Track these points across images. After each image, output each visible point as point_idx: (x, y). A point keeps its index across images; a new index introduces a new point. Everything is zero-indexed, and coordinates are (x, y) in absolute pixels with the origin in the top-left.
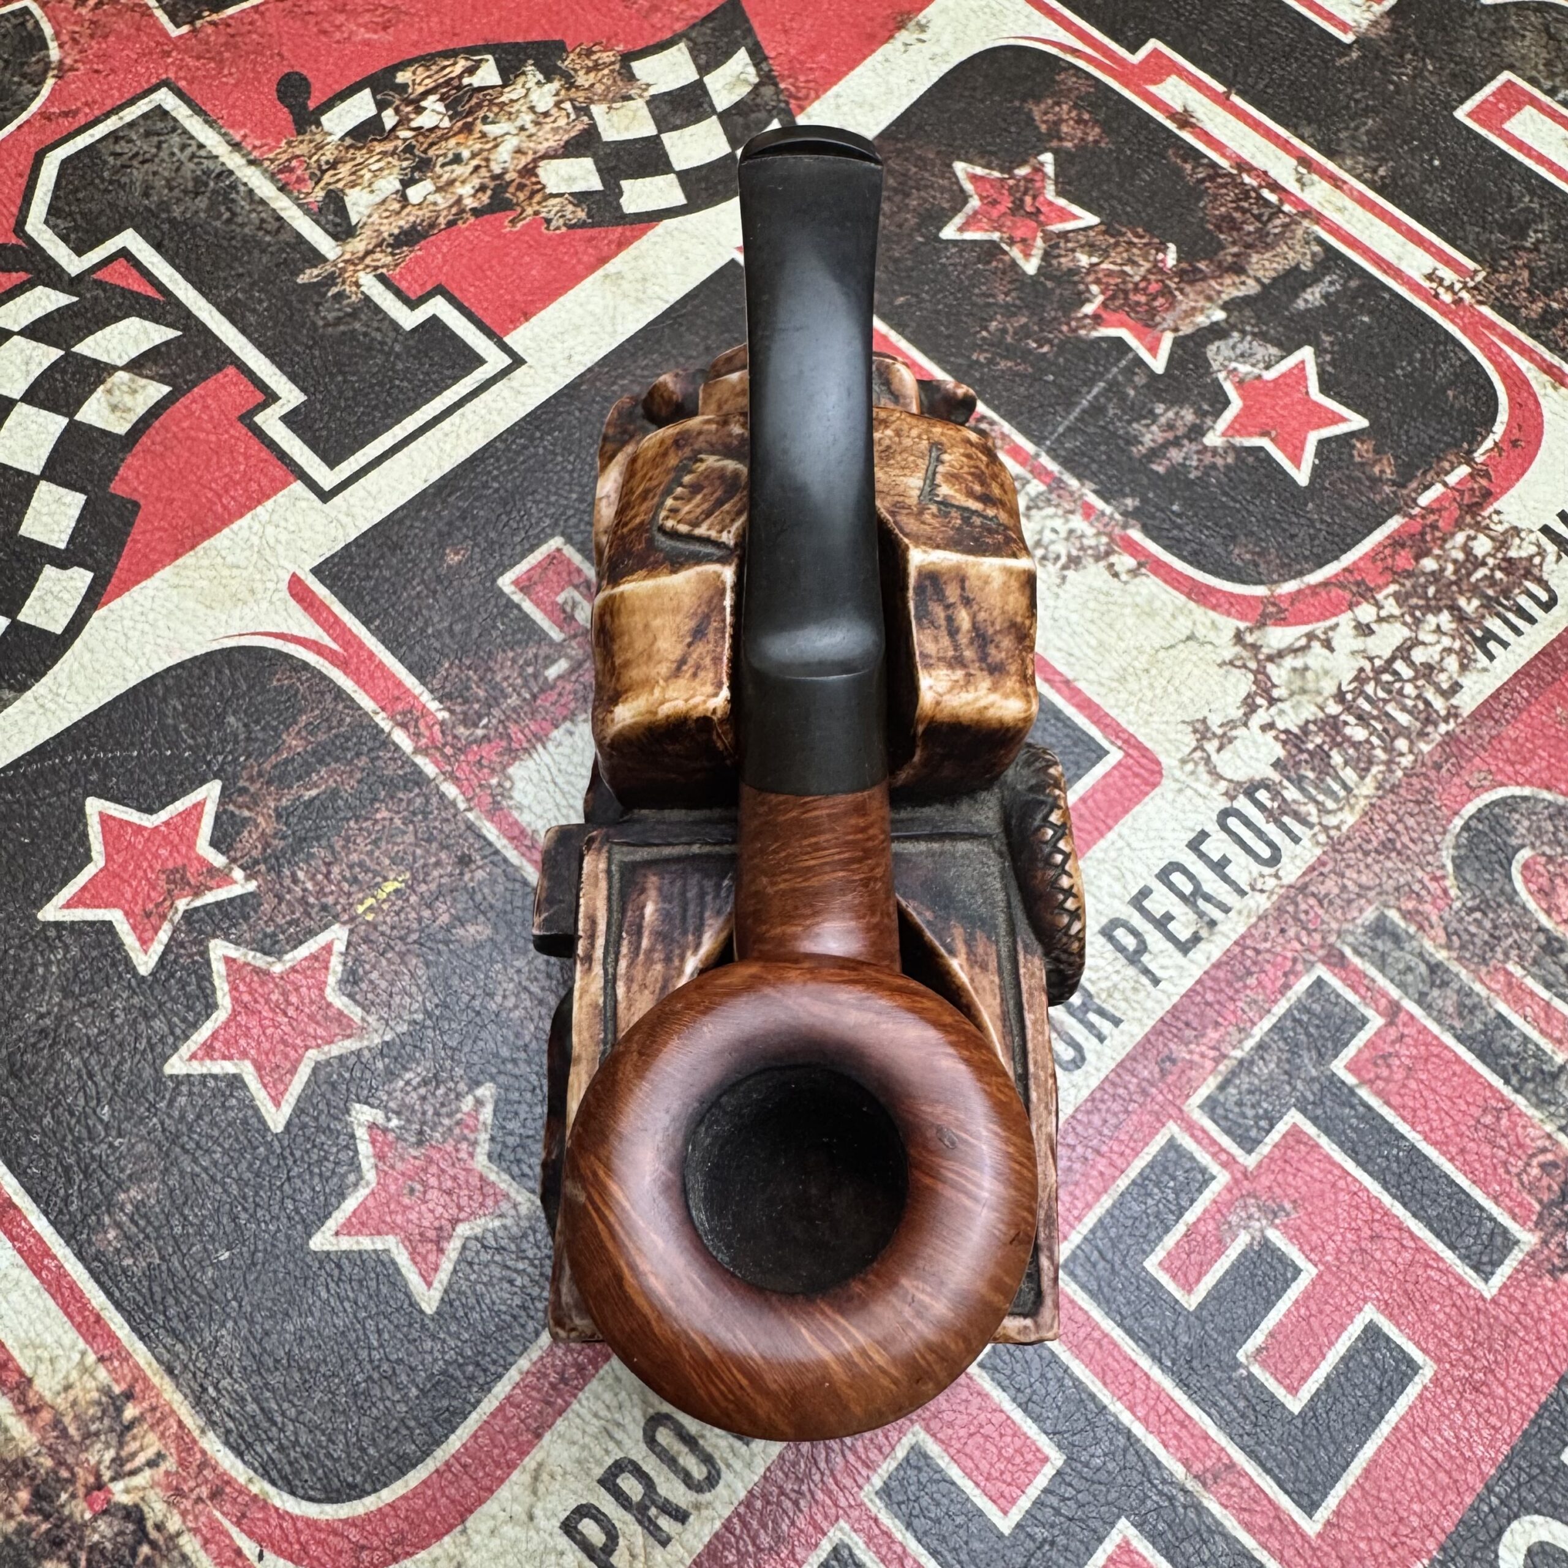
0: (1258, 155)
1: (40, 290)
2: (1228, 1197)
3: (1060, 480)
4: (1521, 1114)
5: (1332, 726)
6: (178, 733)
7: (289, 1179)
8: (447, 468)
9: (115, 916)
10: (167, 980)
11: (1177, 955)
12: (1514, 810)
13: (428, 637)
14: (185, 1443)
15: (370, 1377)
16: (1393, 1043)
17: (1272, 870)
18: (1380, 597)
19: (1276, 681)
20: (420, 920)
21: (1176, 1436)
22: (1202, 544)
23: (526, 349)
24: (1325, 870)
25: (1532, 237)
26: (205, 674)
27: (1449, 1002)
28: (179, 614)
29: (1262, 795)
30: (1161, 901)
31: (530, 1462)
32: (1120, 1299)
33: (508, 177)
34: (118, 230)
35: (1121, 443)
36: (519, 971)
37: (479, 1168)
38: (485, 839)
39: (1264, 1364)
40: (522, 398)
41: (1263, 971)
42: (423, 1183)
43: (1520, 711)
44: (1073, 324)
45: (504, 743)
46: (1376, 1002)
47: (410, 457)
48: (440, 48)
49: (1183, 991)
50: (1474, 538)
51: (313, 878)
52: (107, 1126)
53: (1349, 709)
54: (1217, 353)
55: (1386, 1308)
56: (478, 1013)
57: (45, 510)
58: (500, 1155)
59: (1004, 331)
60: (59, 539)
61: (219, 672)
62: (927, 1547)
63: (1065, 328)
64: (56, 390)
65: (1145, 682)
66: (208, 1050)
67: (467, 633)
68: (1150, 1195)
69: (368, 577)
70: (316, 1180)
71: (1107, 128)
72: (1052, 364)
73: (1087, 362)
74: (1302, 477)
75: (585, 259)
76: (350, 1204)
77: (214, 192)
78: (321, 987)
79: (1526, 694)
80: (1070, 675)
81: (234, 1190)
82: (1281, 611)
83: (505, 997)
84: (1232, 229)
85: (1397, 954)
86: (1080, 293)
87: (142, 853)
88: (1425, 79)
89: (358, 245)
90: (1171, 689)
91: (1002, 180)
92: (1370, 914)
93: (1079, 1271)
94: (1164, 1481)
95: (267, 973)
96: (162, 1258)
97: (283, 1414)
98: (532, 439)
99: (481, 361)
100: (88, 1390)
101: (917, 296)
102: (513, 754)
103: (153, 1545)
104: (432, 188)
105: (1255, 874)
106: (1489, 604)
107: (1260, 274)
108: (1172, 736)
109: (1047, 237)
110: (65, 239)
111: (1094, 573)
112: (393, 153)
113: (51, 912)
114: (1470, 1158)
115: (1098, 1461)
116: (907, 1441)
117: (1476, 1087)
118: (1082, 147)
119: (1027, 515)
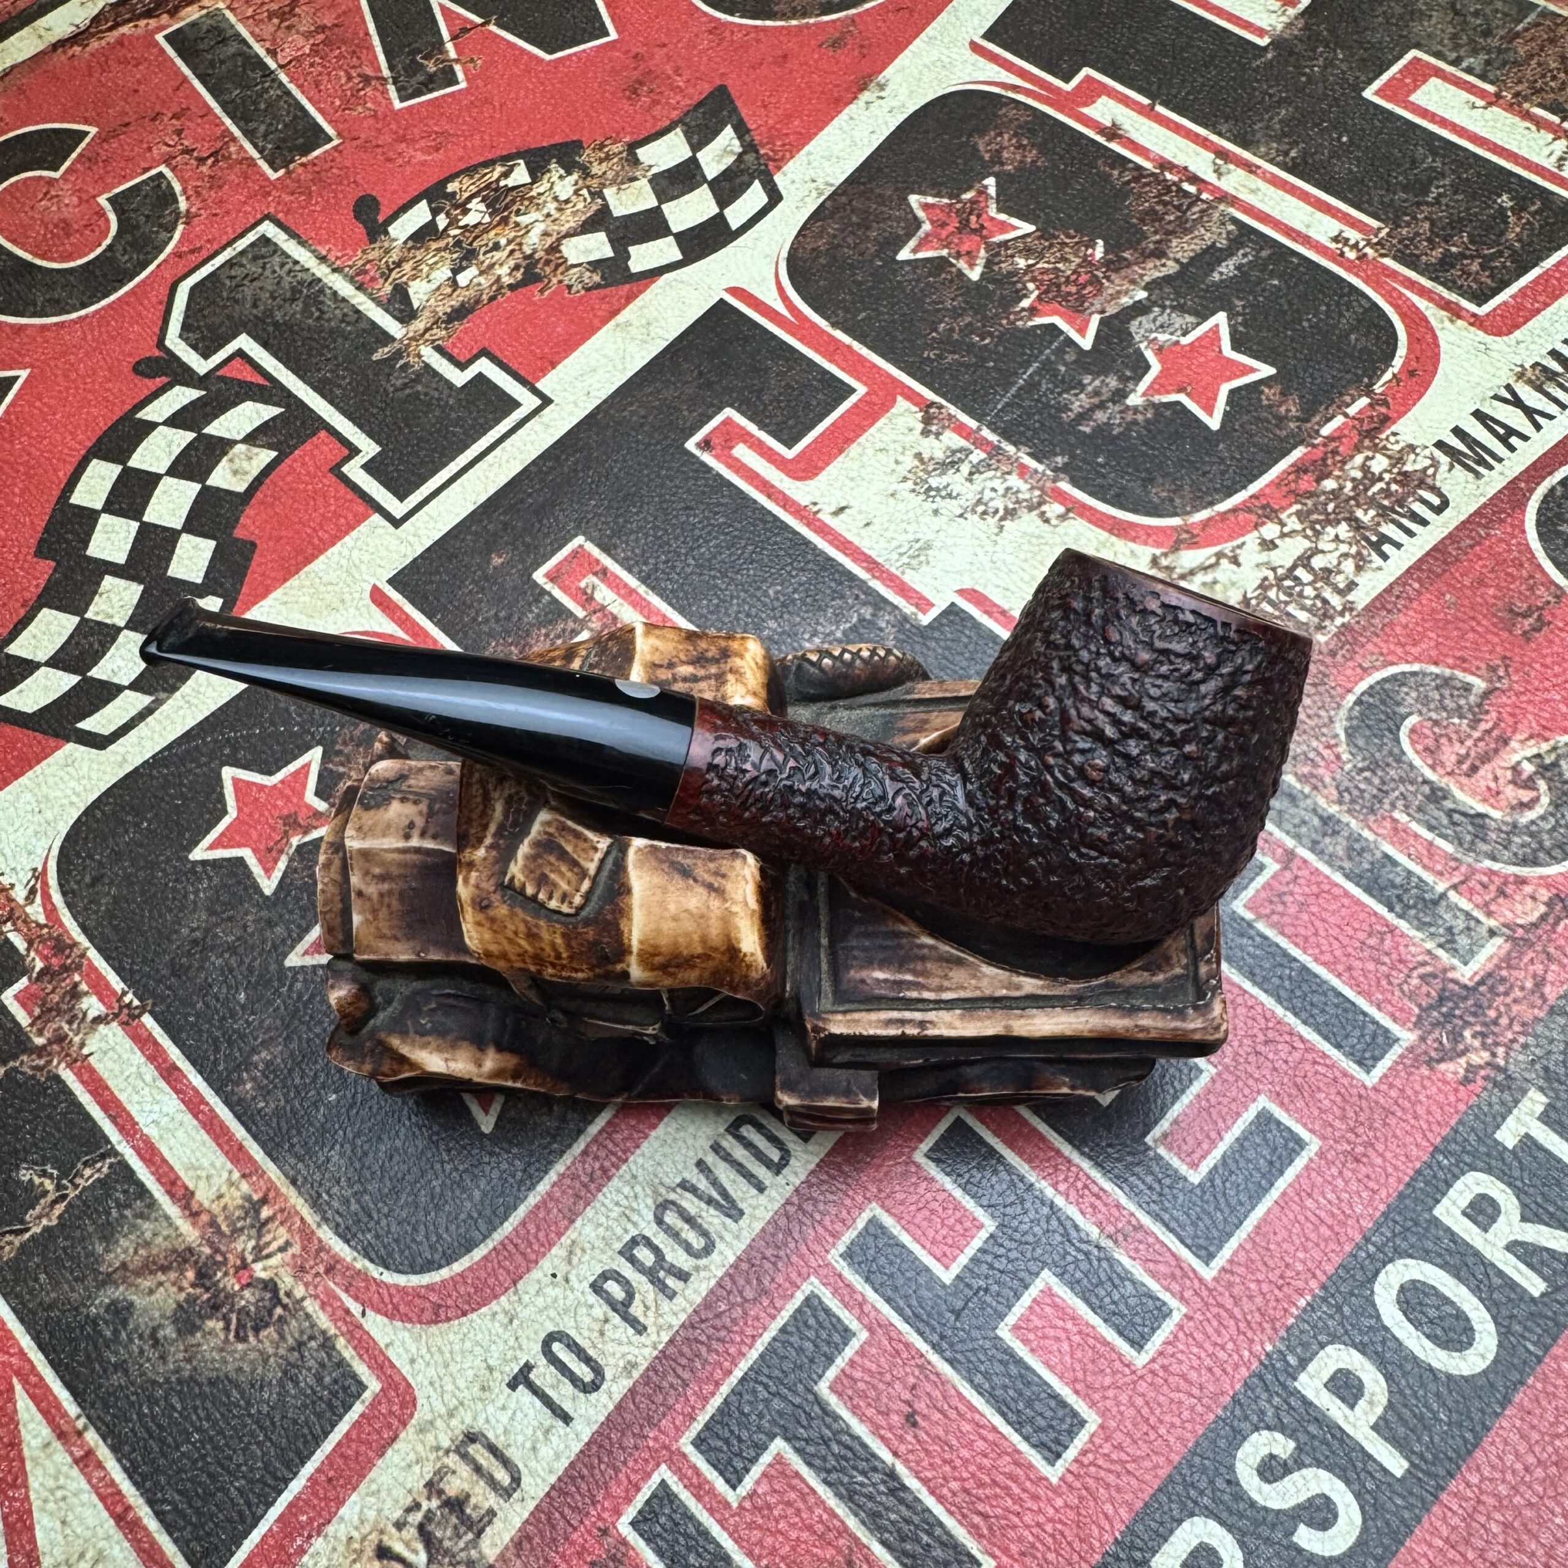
0: (1180, 154)
1: (177, 389)
3: (998, 448)
4: (1403, 935)
6: (290, 711)
8: (492, 491)
9: (246, 853)
10: (285, 897)
12: (1403, 684)
13: (479, 622)
14: (307, 1234)
16: (1287, 883)
18: (1283, 516)
21: (1093, 1206)
22: (1123, 488)
23: (553, 391)
25: (1434, 193)
27: (1339, 848)
31: (565, 1240)
33: (537, 256)
34: (235, 336)
35: (1053, 411)
39: (1168, 1146)
40: (550, 431)
43: (1411, 600)
44: (1012, 317)
46: (1273, 851)
47: (462, 484)
48: (481, 160)
50: (1372, 458)
52: (243, 1007)
54: (1139, 327)
55: (1277, 1098)
57: (186, 555)
59: (951, 330)
60: (197, 576)
62: (882, 1296)
63: (1004, 322)
64: (192, 463)
66: (317, 945)
67: (508, 618)
69: (431, 582)
71: (1043, 149)
72: (991, 352)
73: (1023, 347)
74: (1214, 423)
75: (600, 314)
77: (307, 296)
79: (1416, 585)
80: (1006, 607)
82: (1193, 536)
84: (1153, 220)
85: (1291, 810)
86: (1017, 291)
87: (265, 805)
88: (1334, 67)
89: (419, 325)
91: (951, 205)
94: (1081, 1241)
96: (287, 1101)
97: (378, 1211)
98: (557, 459)
99: (517, 404)
100: (234, 1198)
101: (876, 310)
103: (285, 1307)
104: (477, 272)
106: (1384, 514)
107: (1179, 255)
109: (990, 247)
110: (194, 347)
111: (1028, 521)
112: (445, 249)
113: (199, 854)
114: (1355, 974)
115: (1025, 1227)
116: (866, 1216)
117: (1362, 916)
118: (1021, 168)
119: (970, 479)
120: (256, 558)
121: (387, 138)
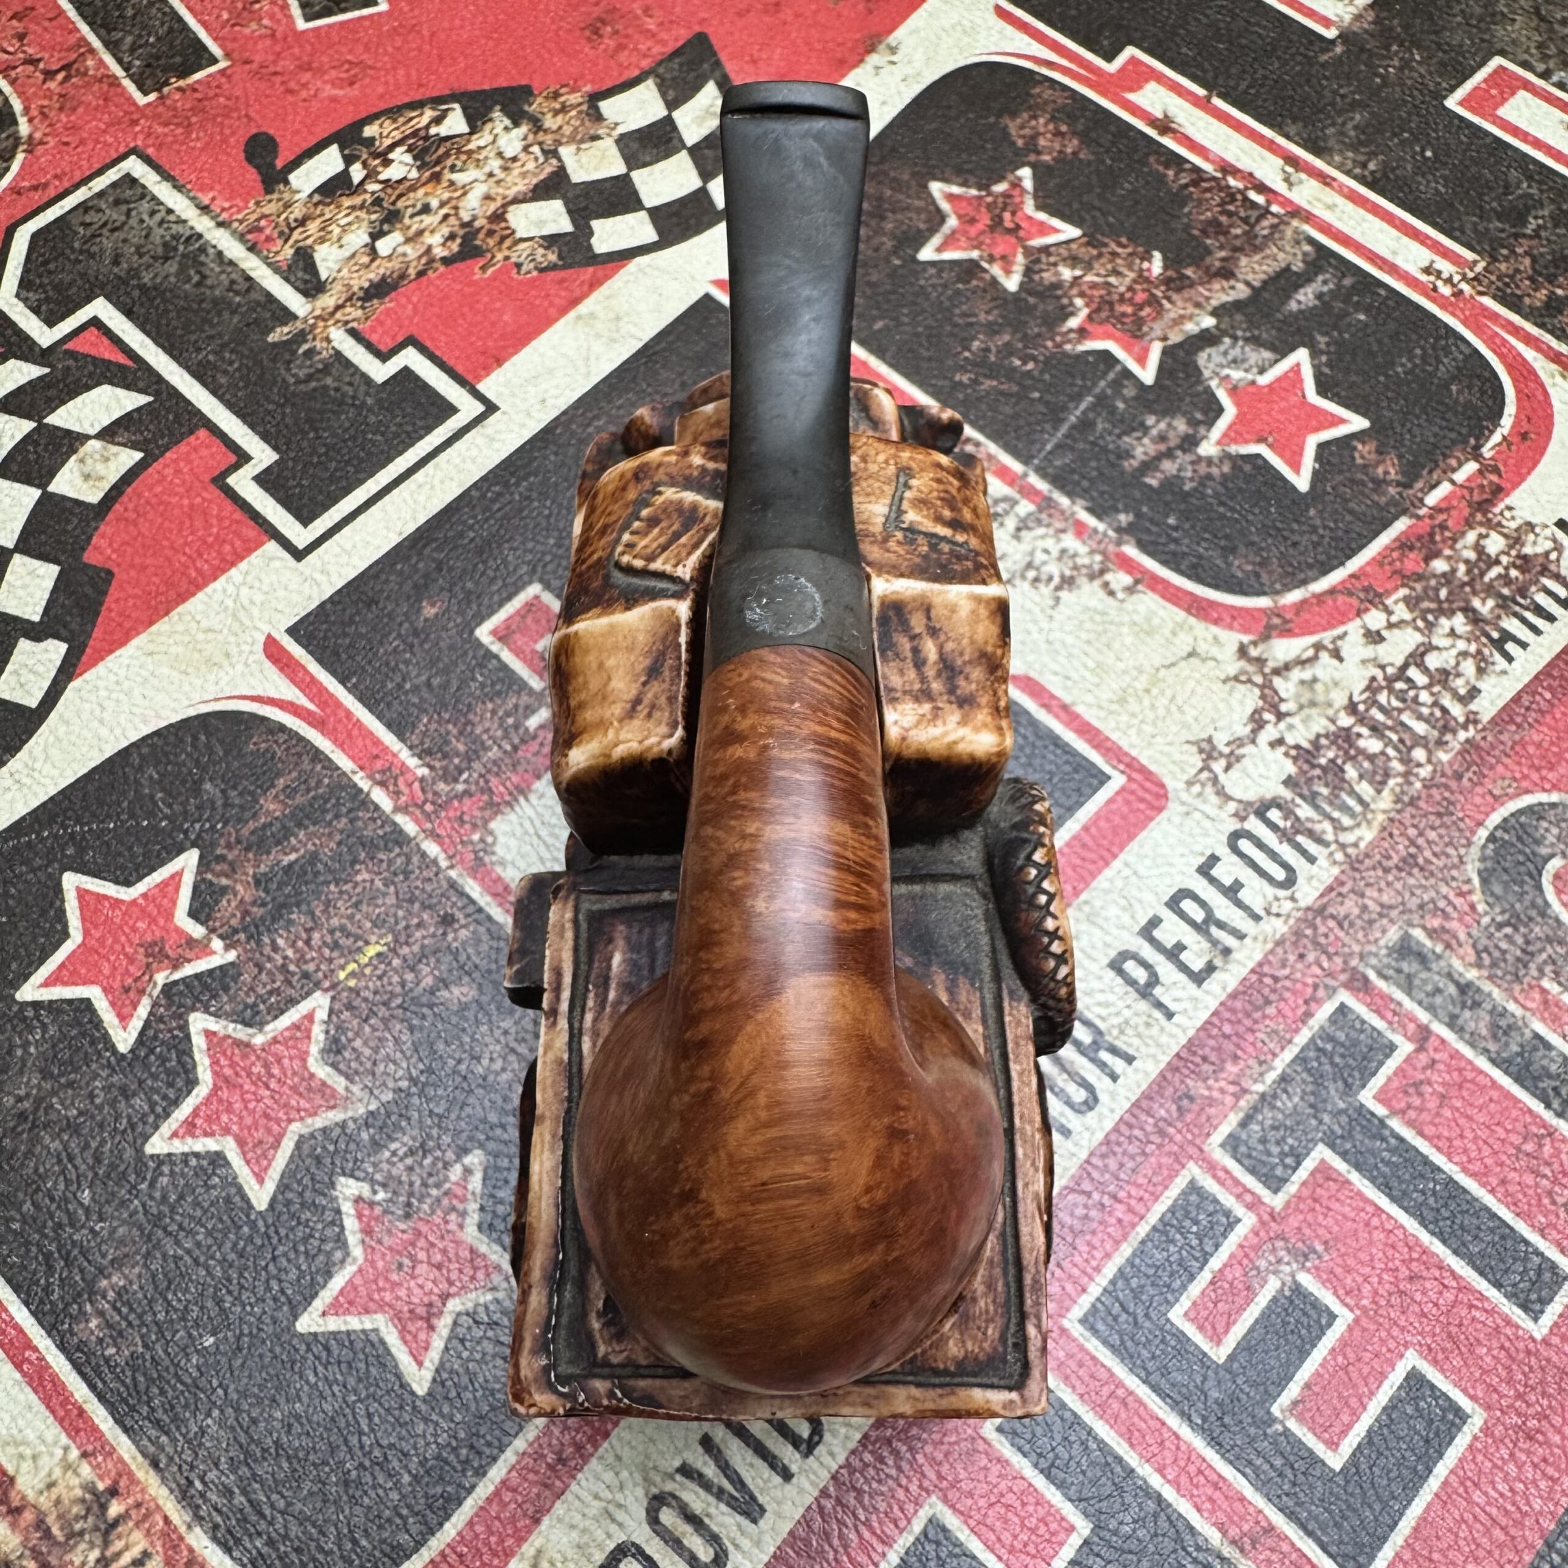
0: (1243, 157)
1: (12, 363)
2: (1256, 1240)
3: (1049, 499)
5: (1345, 738)
6: (155, 804)
7: (274, 1258)
8: (422, 519)
9: (94, 993)
10: (147, 1056)
11: (1192, 987)
12: (1542, 818)
13: (406, 693)
14: (172, 1540)
15: (361, 1465)
16: (1424, 1069)
17: (1288, 893)
18: (1389, 602)
19: (1283, 695)
20: (403, 984)
21: (1210, 1499)
22: (1200, 558)
23: (500, 395)
24: (1344, 890)
25: (1533, 224)
26: (181, 741)
27: (1482, 1024)
28: (156, 682)
29: (1274, 815)
30: (1172, 930)
31: (528, 1549)
32: (1145, 1354)
33: (477, 224)
34: (88, 300)
35: (1112, 457)
36: (506, 1033)
37: (469, 1240)
38: (468, 897)
39: (1301, 1419)
40: (496, 445)
41: (1282, 999)
42: (413, 1258)
43: (1543, 713)
44: (1058, 339)
45: (485, 797)
46: (1404, 1027)
47: (384, 510)
48: (407, 100)
49: (1199, 1024)
50: (1487, 536)
51: (293, 945)
52: (87, 1211)
53: (1361, 721)
54: (1208, 360)
55: (1429, 1353)
56: (465, 1078)
57: (19, 583)
58: (491, 1225)
59: (987, 350)
60: (33, 614)
61: (195, 738)
63: (1049, 344)
64: (29, 462)
65: (1146, 702)
66: (190, 1127)
67: (445, 686)
68: (1172, 1241)
69: (345, 635)
70: (302, 1259)
71: (1085, 138)
72: (1036, 380)
73: (1073, 377)
74: (1302, 482)
75: (557, 301)
76: (338, 1282)
77: (184, 256)
78: (303, 1057)
79: (1548, 696)
80: (1067, 699)
81: (218, 1272)
82: (1286, 621)
83: (491, 1060)
84: (1217, 233)
85: (1424, 975)
86: (1063, 307)
87: (121, 928)
88: (1412, 69)
89: (327, 301)
90: (1173, 708)
91: (980, 198)
92: (1393, 934)
93: (1100, 1326)
94: (1198, 1548)
95: (248, 1045)
96: (146, 1346)
97: (272, 1506)
98: (506, 485)
99: (454, 410)
100: (71, 1487)
101: (896, 319)
102: (495, 808)
104: (401, 239)
105: (1270, 898)
106: (1505, 604)
107: (1250, 277)
108: (1177, 757)
109: (1028, 251)
110: (36, 311)
111: (1089, 593)
112: (362, 207)
113: (28, 992)
114: (1512, 1188)
115: (1127, 1529)
116: (924, 1514)
117: (1515, 1113)
118: (1061, 158)
119: (1016, 536)
120: (113, 592)
121: (286, 64)
